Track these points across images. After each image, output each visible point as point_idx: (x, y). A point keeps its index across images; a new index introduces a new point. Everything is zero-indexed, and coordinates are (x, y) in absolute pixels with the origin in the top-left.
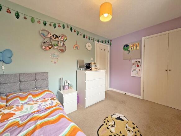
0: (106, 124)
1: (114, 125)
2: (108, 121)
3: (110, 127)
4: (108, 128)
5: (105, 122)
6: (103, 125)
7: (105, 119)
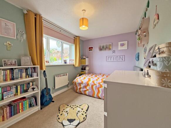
0: (84, 112)
1: (78, 112)
2: (83, 114)
3: (81, 110)
4: (82, 109)
5: (86, 113)
6: (87, 111)
7: (86, 116)
